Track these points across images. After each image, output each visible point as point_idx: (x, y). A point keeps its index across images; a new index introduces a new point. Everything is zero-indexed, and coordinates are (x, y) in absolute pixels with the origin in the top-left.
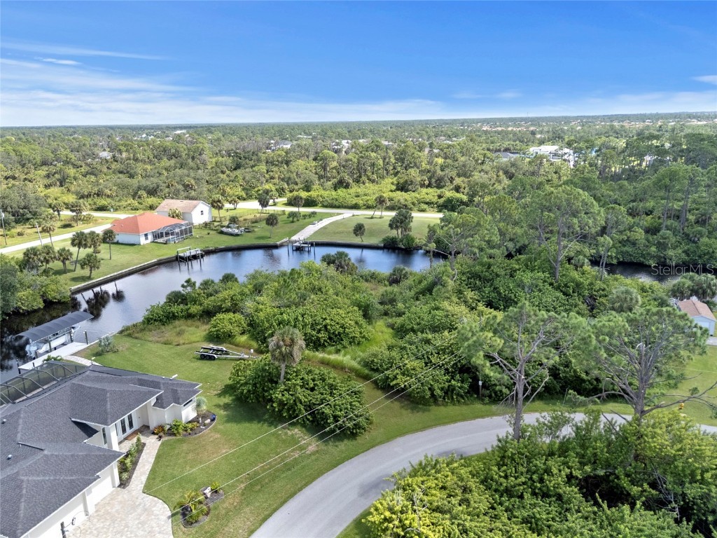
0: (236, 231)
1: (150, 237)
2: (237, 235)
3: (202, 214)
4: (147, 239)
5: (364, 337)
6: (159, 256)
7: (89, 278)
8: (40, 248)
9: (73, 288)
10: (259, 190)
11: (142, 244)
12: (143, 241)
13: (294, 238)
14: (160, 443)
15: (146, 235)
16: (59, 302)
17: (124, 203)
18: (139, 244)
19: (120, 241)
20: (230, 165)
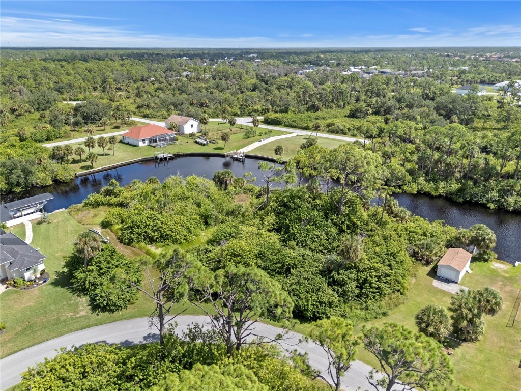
0: (205, 142)
1: (147, 142)
2: (204, 145)
3: (192, 127)
4: (144, 143)
5: (186, 239)
6: (145, 156)
7: (92, 167)
8: (62, 147)
9: (77, 173)
10: (250, 109)
11: (140, 146)
12: (141, 144)
13: (239, 151)
14: (5, 290)
15: (144, 140)
16: (64, 182)
17: (160, 113)
18: (138, 146)
19: (130, 143)
20: (250, 87)
